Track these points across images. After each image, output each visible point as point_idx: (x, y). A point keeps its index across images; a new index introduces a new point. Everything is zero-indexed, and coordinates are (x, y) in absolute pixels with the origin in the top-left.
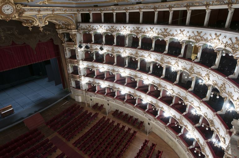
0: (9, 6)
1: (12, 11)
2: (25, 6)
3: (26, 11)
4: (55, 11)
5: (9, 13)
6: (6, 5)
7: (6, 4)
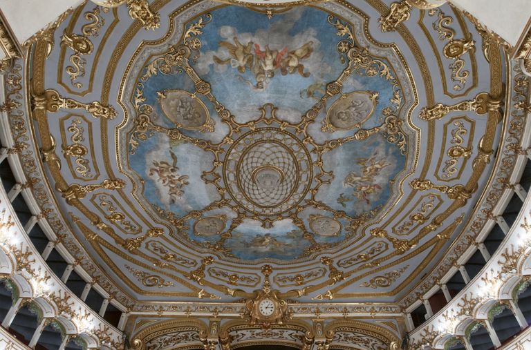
0: (269, 301)
1: (273, 309)
2: (293, 303)
3: (294, 312)
4: (349, 312)
5: (269, 314)
6: (265, 301)
7: (265, 298)
